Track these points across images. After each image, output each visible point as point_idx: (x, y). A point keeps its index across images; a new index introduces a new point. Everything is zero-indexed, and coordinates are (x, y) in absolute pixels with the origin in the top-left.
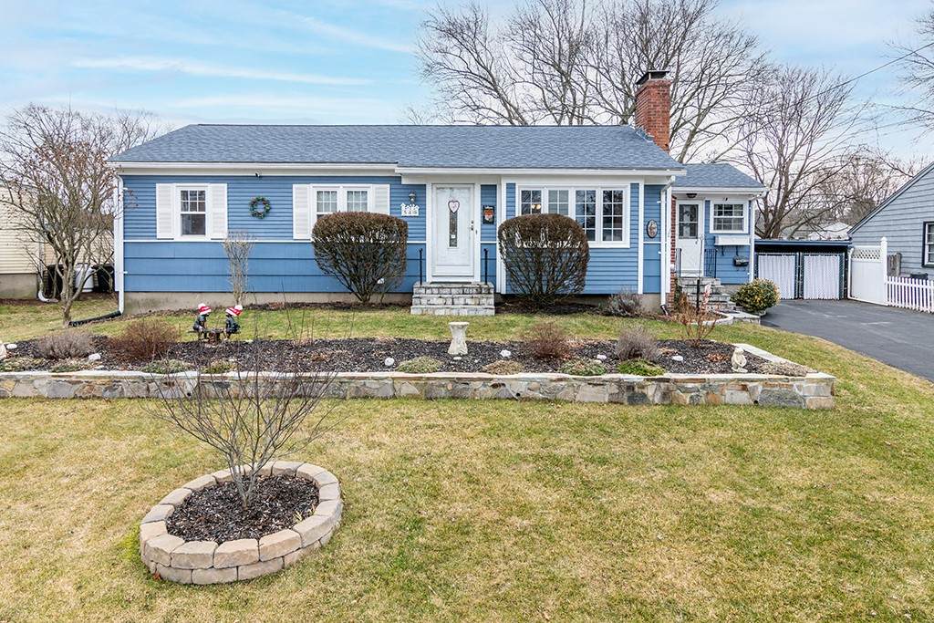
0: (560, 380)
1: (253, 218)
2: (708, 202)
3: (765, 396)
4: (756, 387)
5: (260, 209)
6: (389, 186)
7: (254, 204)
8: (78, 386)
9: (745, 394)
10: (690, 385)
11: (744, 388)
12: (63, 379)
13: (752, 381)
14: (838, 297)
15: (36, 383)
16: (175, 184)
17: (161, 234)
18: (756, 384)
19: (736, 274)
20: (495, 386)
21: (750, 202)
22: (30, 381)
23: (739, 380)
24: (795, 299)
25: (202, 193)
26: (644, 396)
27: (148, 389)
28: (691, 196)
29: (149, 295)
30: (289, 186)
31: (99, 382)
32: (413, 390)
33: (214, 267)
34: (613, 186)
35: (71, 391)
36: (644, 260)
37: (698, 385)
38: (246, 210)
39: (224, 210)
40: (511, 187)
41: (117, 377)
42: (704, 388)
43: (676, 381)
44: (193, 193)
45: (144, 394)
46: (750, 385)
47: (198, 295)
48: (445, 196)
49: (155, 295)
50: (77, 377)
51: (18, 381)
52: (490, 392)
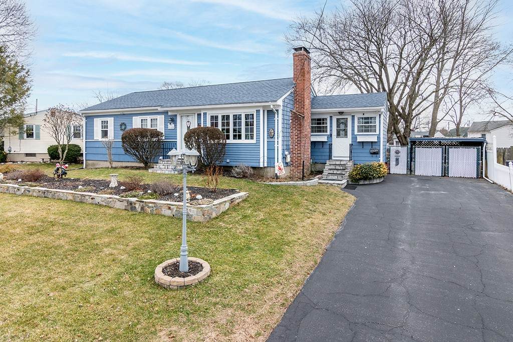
0: (110, 198)
1: (121, 131)
2: (353, 117)
3: (177, 213)
4: (174, 208)
5: (123, 127)
6: (164, 116)
7: (121, 125)
9: (170, 211)
10: (150, 205)
11: (169, 208)
13: (172, 205)
14: (475, 176)
17: (95, 138)
18: (174, 207)
19: (371, 159)
20: (92, 199)
21: (380, 115)
23: (168, 204)
24: (442, 176)
25: (107, 122)
26: (135, 207)
28: (341, 113)
29: (92, 162)
30: (131, 117)
32: (70, 197)
34: (249, 111)
36: (268, 149)
37: (153, 205)
38: (119, 128)
39: (112, 128)
40: (205, 114)
42: (155, 207)
43: (146, 202)
44: (105, 122)
46: (172, 207)
48: (185, 120)
49: (94, 161)
52: (90, 201)
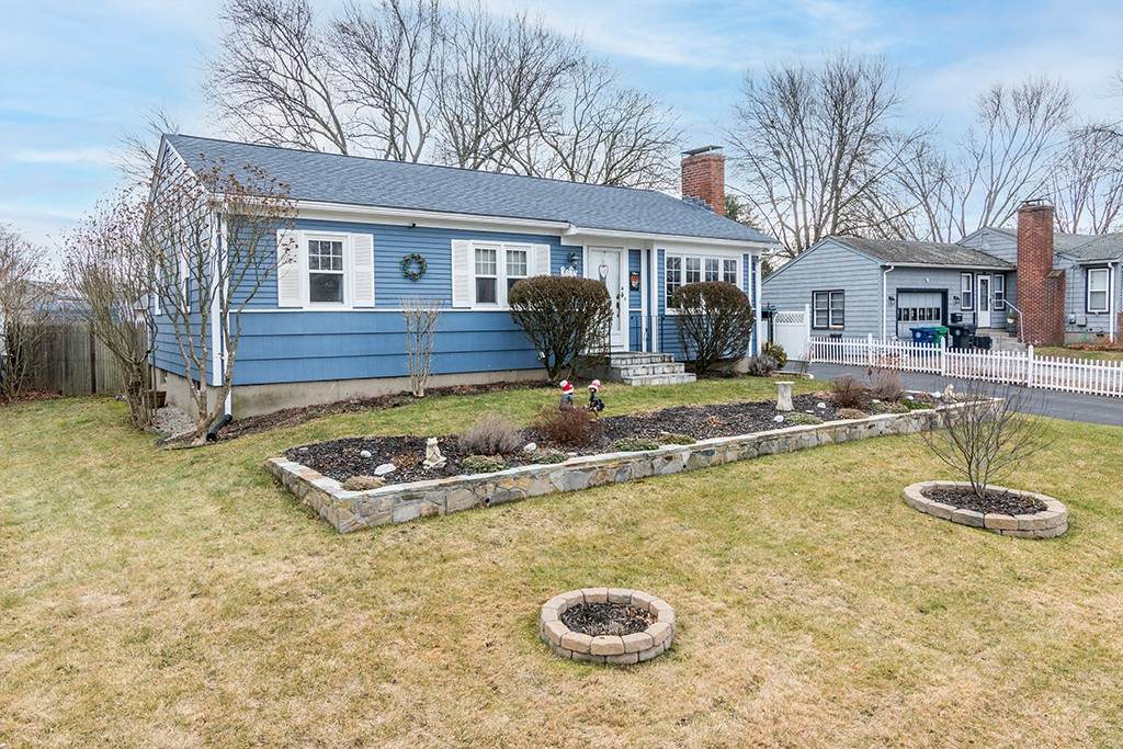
1: (405, 281)
5: (413, 268)
6: (549, 246)
7: (406, 262)
8: (591, 473)
12: (577, 468)
15: (552, 476)
16: (303, 231)
17: (284, 302)
22: (544, 475)
25: (338, 246)
26: (936, 424)
27: (652, 467)
29: (264, 389)
30: (447, 241)
31: (610, 465)
33: (355, 346)
34: (730, 255)
35: (584, 480)
38: (397, 270)
39: (370, 269)
40: (661, 253)
41: (624, 458)
44: (326, 245)
45: (649, 473)
47: (334, 385)
48: (595, 260)
49: (272, 388)
50: (591, 463)
51: (533, 477)
52: (868, 433)
